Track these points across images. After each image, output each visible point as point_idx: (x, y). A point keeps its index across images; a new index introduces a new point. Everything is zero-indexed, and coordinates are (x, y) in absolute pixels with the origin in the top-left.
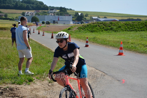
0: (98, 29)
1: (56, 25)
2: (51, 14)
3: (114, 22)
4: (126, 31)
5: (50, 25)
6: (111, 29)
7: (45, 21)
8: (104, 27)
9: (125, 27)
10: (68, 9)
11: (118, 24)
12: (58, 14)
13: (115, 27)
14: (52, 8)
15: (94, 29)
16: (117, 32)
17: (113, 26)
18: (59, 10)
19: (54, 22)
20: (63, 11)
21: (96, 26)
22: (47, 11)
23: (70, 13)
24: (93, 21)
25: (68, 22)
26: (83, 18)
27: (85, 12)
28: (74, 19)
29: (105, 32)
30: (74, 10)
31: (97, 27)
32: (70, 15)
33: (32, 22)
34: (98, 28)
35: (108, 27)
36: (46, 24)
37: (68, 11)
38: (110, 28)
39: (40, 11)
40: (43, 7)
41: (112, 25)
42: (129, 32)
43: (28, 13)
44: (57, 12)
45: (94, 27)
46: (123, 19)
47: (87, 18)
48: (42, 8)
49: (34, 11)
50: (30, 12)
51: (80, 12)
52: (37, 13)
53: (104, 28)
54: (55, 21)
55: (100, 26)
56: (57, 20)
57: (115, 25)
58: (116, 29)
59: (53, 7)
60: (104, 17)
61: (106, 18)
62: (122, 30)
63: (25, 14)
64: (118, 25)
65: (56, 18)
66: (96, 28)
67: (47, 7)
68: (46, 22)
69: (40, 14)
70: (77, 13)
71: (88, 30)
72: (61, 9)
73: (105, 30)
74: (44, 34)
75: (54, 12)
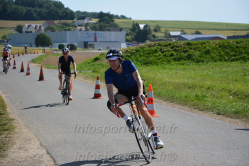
0: (159, 59)
1: (90, 51)
2: (79, 28)
3: (196, 42)
4: (221, 60)
5: (77, 51)
6: (189, 57)
7: (66, 44)
8: (174, 52)
9: (219, 53)
10: (117, 17)
11: (205, 45)
12: (94, 28)
13: (197, 53)
14: (83, 16)
15: (151, 59)
16: (200, 63)
17: (192, 50)
18: (98, 20)
19: (86, 45)
20: (105, 21)
21: (156, 51)
22: (70, 21)
23: (121, 26)
24: (171, 40)
25: (116, 44)
26: (148, 36)
27: (153, 21)
28: (129, 37)
29: (175, 66)
30: (130, 19)
31: (157, 54)
32: (121, 30)
34: (161, 57)
35: (182, 54)
37: (116, 21)
38: (186, 54)
39: (56, 22)
40: (63, 12)
41: (191, 49)
42: (226, 64)
43: (29, 26)
44: (94, 23)
45: (150, 53)
46: (236, 35)
47: (157, 34)
48: (61, 14)
49: (43, 21)
50: (33, 24)
51: (142, 22)
52: (48, 27)
53: (172, 55)
54: (89, 43)
55: (164, 51)
56: (93, 40)
57: (197, 48)
58: (200, 57)
59: (85, 13)
60: (194, 31)
61: (200, 33)
62: (212, 58)
63: (24, 30)
64: (205, 48)
65: (89, 36)
66: (156, 56)
67: (71, 12)
69: (55, 28)
70: (136, 25)
72: (102, 16)
73: (175, 59)
74: (30, 71)
75: (87, 24)
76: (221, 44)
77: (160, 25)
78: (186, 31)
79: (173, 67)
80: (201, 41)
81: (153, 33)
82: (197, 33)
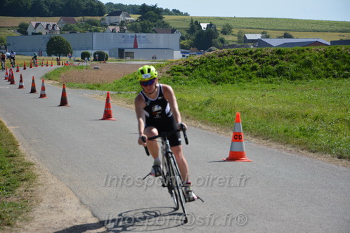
0: (235, 74)
1: (127, 62)
2: (111, 28)
3: (290, 49)
4: (327, 77)
5: (108, 62)
6: (280, 72)
7: (92, 52)
8: (257, 64)
9: (325, 65)
10: (167, 11)
11: (303, 54)
12: (133, 28)
13: (292, 66)
14: (117, 10)
15: (222, 74)
16: (297, 81)
17: (284, 62)
18: (140, 16)
19: (122, 54)
20: (151, 18)
21: (230, 63)
22: (99, 18)
23: (173, 25)
25: (166, 51)
26: (213, 40)
27: (221, 19)
28: (185, 42)
29: (259, 84)
30: (186, 14)
31: (232, 67)
32: (173, 31)
33: (49, 55)
34: (238, 71)
35: (270, 66)
36: (95, 60)
37: (167, 18)
38: (275, 68)
39: (77, 19)
40: (87, 5)
41: (282, 59)
42: (335, 82)
43: (37, 25)
44: (133, 21)
45: (222, 66)
47: (227, 38)
48: (84, 8)
49: (59, 18)
50: (44, 22)
51: (204, 19)
52: (66, 26)
53: (254, 68)
54: (126, 51)
55: (242, 63)
56: (132, 46)
57: (292, 58)
58: (297, 71)
59: (120, 6)
60: (282, 33)
61: (290, 37)
62: (315, 73)
63: (30, 30)
64: (303, 57)
65: (126, 42)
66: (230, 70)
67: (100, 5)
68: (95, 54)
69: (76, 28)
70: (195, 24)
71: (202, 75)
72: (144, 10)
73: (259, 75)
75: (122, 22)
76: (327, 53)
77: (231, 23)
78: (269, 32)
79: (256, 86)
80: (297, 48)
81: (221, 36)
82: (286, 36)
